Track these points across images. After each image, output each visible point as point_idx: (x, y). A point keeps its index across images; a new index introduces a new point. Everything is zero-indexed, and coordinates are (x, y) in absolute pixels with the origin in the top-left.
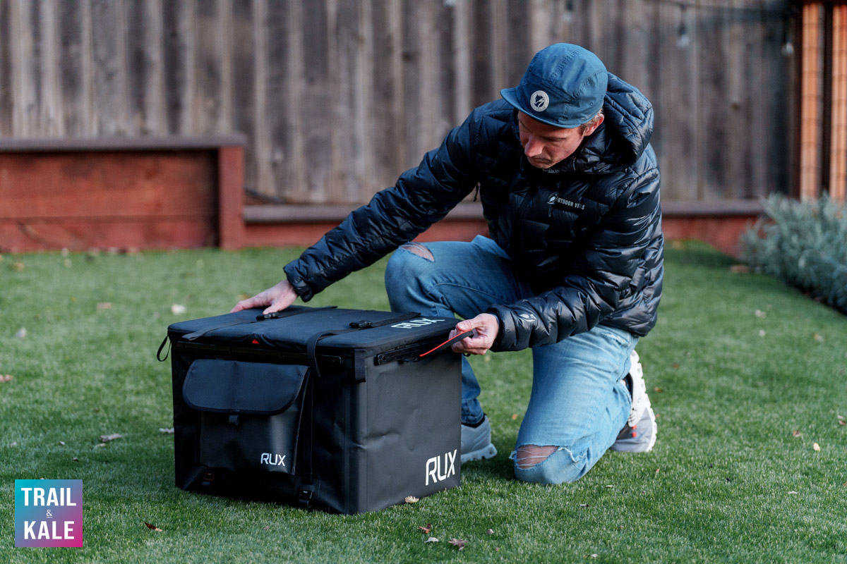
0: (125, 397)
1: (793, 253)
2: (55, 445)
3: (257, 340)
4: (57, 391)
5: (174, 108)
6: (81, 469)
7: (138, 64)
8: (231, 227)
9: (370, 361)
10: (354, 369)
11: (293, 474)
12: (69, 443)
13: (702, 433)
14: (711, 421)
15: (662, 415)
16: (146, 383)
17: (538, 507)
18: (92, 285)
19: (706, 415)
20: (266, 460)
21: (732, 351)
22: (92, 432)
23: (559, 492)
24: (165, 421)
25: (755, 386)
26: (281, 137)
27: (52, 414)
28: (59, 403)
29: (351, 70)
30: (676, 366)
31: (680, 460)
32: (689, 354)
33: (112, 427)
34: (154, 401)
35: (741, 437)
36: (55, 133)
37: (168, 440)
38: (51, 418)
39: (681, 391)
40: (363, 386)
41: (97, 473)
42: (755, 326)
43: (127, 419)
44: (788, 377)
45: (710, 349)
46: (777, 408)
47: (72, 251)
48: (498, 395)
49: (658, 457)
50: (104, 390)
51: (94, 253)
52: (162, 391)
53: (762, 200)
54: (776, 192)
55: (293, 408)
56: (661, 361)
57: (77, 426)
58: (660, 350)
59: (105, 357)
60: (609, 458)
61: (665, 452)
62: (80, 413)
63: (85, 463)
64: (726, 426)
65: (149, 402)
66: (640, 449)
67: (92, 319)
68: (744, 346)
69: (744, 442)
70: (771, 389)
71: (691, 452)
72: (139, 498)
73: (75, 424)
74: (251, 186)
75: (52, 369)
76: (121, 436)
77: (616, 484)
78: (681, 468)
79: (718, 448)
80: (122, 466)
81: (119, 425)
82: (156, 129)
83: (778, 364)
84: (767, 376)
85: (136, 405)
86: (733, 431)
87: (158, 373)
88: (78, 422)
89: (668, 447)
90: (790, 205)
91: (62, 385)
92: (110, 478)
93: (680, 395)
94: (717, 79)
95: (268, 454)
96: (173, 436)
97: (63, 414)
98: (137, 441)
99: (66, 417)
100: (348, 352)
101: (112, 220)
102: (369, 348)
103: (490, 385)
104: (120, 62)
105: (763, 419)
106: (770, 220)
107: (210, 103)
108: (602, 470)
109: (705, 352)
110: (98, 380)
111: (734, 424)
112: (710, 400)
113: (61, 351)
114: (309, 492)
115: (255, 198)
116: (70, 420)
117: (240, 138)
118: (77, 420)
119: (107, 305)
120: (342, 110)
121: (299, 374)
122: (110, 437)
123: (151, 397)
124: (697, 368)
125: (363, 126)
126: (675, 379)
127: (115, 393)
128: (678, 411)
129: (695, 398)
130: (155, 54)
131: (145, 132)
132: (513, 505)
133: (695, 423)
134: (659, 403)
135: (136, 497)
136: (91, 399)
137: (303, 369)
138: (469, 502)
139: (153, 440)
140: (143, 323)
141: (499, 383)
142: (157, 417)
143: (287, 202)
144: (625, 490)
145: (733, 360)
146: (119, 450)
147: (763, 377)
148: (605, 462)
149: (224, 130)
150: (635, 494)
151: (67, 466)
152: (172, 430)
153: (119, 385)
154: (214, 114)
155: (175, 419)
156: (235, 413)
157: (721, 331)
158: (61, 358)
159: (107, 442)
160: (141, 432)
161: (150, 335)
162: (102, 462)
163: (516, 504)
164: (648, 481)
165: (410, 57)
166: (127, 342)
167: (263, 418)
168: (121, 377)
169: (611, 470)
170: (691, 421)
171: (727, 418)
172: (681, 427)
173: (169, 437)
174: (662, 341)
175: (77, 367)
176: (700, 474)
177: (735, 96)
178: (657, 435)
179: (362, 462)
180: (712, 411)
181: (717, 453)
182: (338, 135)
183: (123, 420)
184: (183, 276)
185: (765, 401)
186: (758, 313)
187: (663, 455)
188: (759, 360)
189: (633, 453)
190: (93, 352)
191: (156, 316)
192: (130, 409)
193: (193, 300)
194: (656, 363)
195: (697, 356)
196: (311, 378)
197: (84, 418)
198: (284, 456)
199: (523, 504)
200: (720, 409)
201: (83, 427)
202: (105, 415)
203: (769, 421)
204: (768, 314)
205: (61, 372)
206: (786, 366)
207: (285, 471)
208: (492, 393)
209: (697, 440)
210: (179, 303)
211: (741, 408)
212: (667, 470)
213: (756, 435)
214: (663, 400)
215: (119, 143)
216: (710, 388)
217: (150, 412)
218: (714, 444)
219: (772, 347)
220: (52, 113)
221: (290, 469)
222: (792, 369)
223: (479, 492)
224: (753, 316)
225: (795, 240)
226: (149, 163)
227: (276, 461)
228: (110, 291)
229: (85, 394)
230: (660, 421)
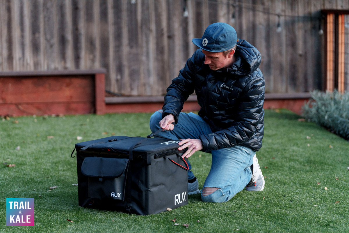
0: (59, 172)
1: (323, 113)
2: (32, 191)
3: (110, 149)
4: (32, 170)
5: (77, 58)
6: (42, 200)
7: (63, 41)
8: (100, 106)
9: (153, 157)
10: (146, 160)
11: (124, 200)
12: (37, 190)
13: (282, 184)
14: (286, 179)
15: (267, 177)
16: (67, 167)
17: (217, 212)
18: (45, 129)
19: (284, 177)
20: (113, 195)
21: (296, 152)
22: (46, 186)
23: (226, 206)
24: (74, 181)
25: (304, 166)
26: (120, 69)
27: (31, 179)
28: (33, 175)
29: (147, 42)
30: (274, 158)
31: (273, 194)
32: (279, 154)
33: (54, 184)
34: (70, 174)
35: (297, 185)
36: (30, 69)
37: (75, 188)
38: (30, 181)
39: (275, 168)
40: (150, 166)
41: (48, 201)
42: (306, 142)
43: (60, 181)
44: (317, 162)
45: (287, 152)
46: (312, 174)
47: (37, 115)
48: (204, 170)
49: (264, 193)
50: (51, 170)
51: (46, 116)
52: (73, 169)
53: (311, 93)
54: (316, 89)
55: (123, 175)
56: (268, 156)
57: (40, 184)
58: (268, 152)
59: (51, 157)
60: (245, 193)
61: (267, 191)
62: (41, 178)
63: (43, 197)
64: (292, 181)
65: (68, 174)
66: (258, 190)
67: (46, 142)
68: (301, 150)
69: (298, 187)
70: (310, 167)
71: (277, 191)
72: (64, 210)
73: (40, 183)
74: (108, 89)
75: (30, 162)
76: (57, 187)
77: (248, 203)
78: (273, 197)
79: (288, 189)
80: (58, 198)
81: (57, 183)
82: (70, 67)
83: (314, 157)
84: (309, 162)
85: (63, 175)
86: (294, 183)
87: (72, 163)
88: (41, 182)
89: (269, 189)
90: (322, 95)
91: (34, 168)
92: (54, 203)
93: (274, 169)
94: (293, 44)
95: (114, 193)
96: (78, 187)
97: (35, 179)
98: (64, 189)
99: (36, 180)
100: (144, 154)
101: (53, 103)
102: (152, 152)
103: (201, 166)
104: (55, 41)
105: (306, 178)
106: (314, 100)
107: (91, 56)
108: (242, 198)
109: (286, 153)
110: (48, 166)
111: (295, 180)
112: (286, 171)
113: (33, 155)
114: (130, 206)
115: (110, 94)
116: (38, 181)
117: (103, 70)
118: (40, 181)
119: (51, 137)
120: (144, 58)
121: (126, 162)
122: (53, 188)
123: (69, 172)
124: (282, 159)
125: (152, 64)
126: (273, 163)
127: (55, 171)
128: (273, 176)
129: (280, 170)
130: (69, 37)
131: (65, 68)
132: (208, 211)
133: (279, 180)
134: (266, 173)
135: (63, 210)
136: (45, 173)
137: (127, 160)
138: (191, 210)
139: (70, 188)
140: (66, 144)
141: (204, 165)
142: (71, 180)
143: (122, 95)
144: (251, 205)
145: (296, 156)
146: (57, 192)
147: (307, 162)
148: (244, 195)
149: (97, 67)
150: (254, 207)
151: (37, 198)
152: (77, 185)
153: (56, 168)
154: (93, 61)
155: (78, 180)
156: (101, 177)
157: (292, 145)
158: (34, 158)
159: (52, 189)
160: (65, 185)
161: (68, 148)
162: (50, 197)
163: (209, 211)
164: (260, 202)
165: (170, 37)
166: (59, 151)
167: (112, 179)
168: (57, 164)
169: (246, 198)
170: (278, 179)
171: (292, 178)
172: (274, 182)
173: (76, 187)
174: (269, 148)
175: (40, 161)
176: (280, 199)
177: (300, 51)
178: (265, 185)
179: (150, 195)
180: (286, 175)
181: (287, 191)
182: (143, 68)
183: (58, 181)
184: (82, 125)
185: (307, 171)
186: (308, 137)
187: (266, 192)
188: (306, 156)
189: (255, 191)
190: (46, 155)
191: (71, 141)
192: (61, 177)
193: (85, 134)
194: (266, 157)
195: (282, 154)
196: (131, 164)
197: (43, 180)
198: (120, 194)
199: (211, 211)
200: (290, 174)
201: (43, 184)
202: (51, 179)
203: (308, 179)
204: (311, 138)
205: (34, 163)
206: (317, 158)
207: (121, 199)
208: (201, 169)
209: (280, 186)
210: (80, 136)
211: (298, 174)
212: (267, 198)
213: (303, 184)
214: (268, 171)
215: (56, 73)
216: (286, 166)
217: (69, 178)
218: (286, 188)
219: (312, 150)
220: (29, 61)
221: (123, 199)
222: (319, 159)
223: (195, 206)
224: (306, 139)
225: (323, 108)
226: (67, 80)
227: (117, 196)
228: (53, 131)
229: (43, 171)
230: (266, 179)
